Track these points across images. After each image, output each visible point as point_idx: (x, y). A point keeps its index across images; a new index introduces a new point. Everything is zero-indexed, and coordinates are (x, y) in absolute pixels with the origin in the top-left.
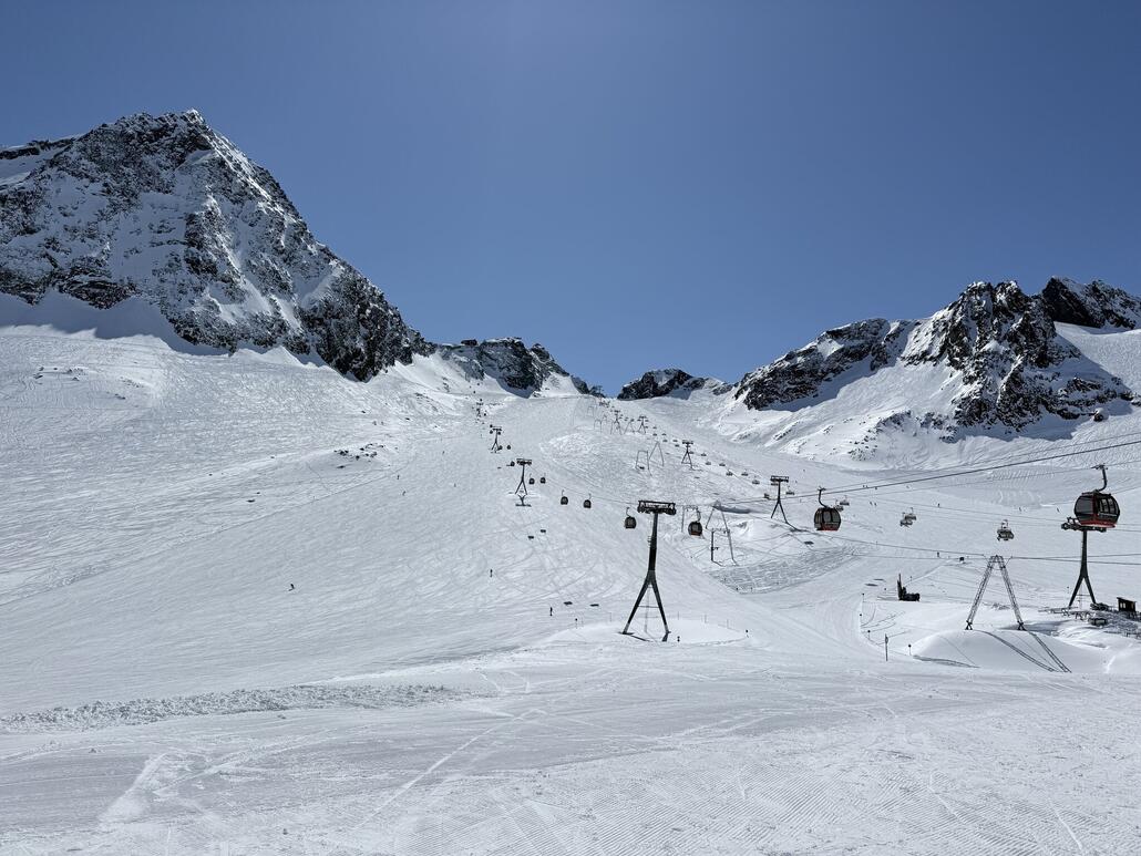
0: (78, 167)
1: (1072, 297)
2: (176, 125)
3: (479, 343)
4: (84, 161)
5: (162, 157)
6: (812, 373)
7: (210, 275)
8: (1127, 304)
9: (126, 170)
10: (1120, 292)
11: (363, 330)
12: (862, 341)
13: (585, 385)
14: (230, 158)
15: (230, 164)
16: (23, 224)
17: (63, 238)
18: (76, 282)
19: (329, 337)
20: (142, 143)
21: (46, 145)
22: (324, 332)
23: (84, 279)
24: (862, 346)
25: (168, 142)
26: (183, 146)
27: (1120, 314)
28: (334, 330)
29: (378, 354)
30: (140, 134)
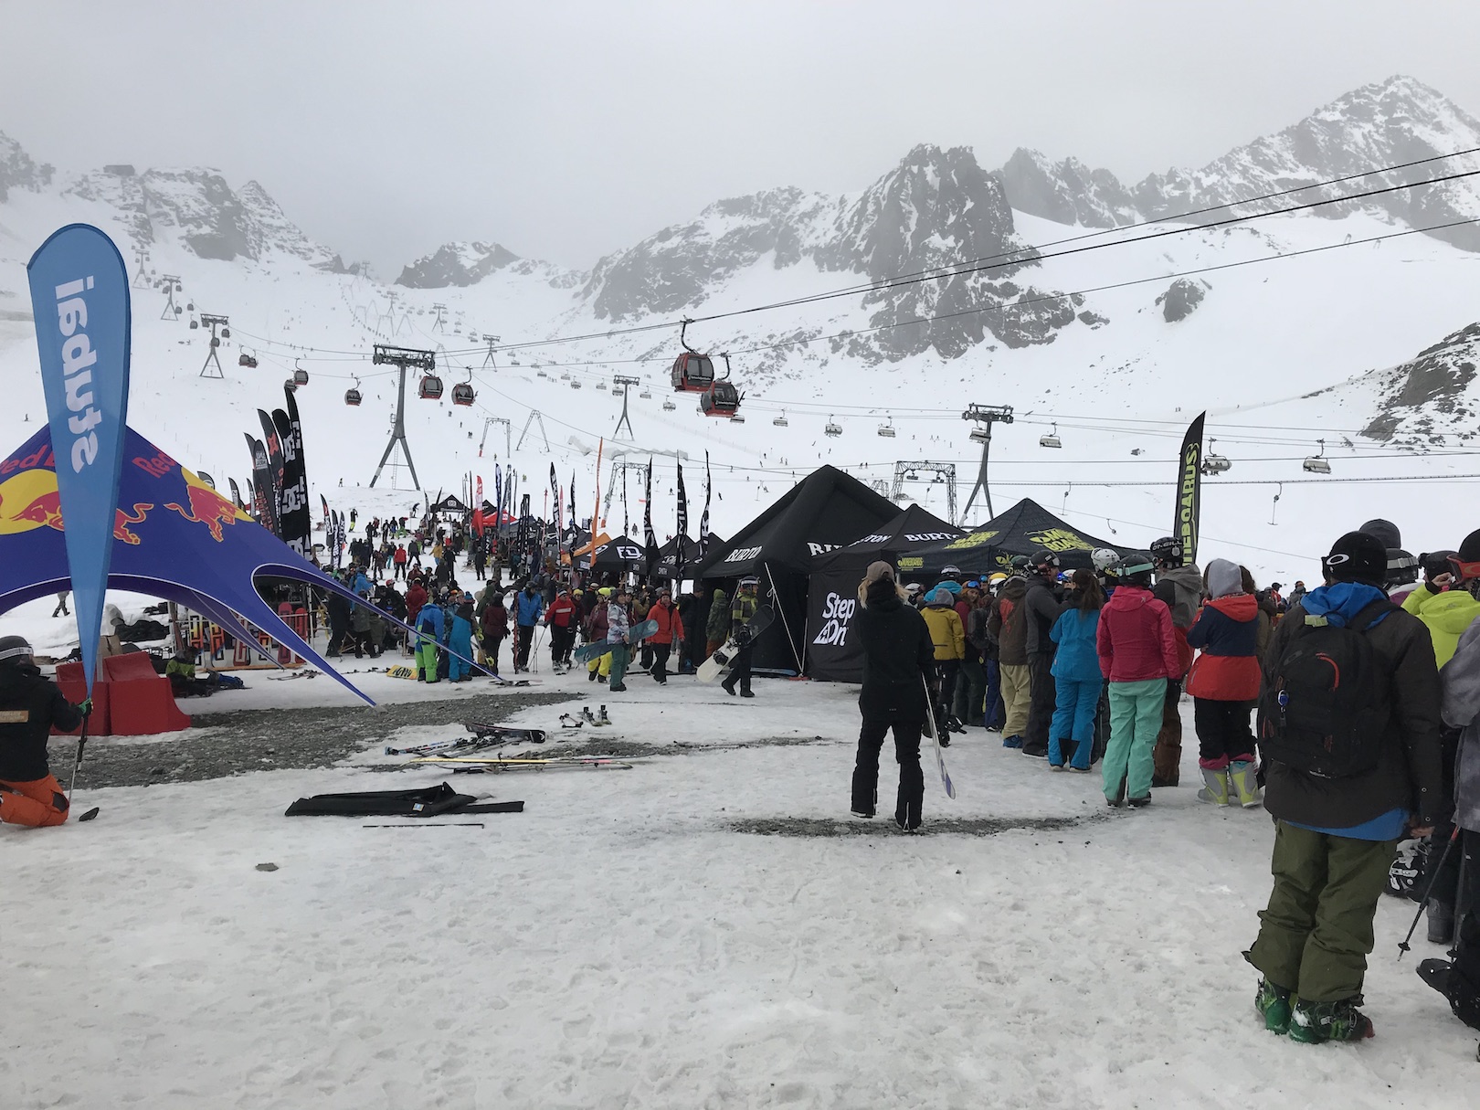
3: (140, 172)
6: (696, 264)
12: (766, 220)
13: (338, 259)
24: (765, 228)
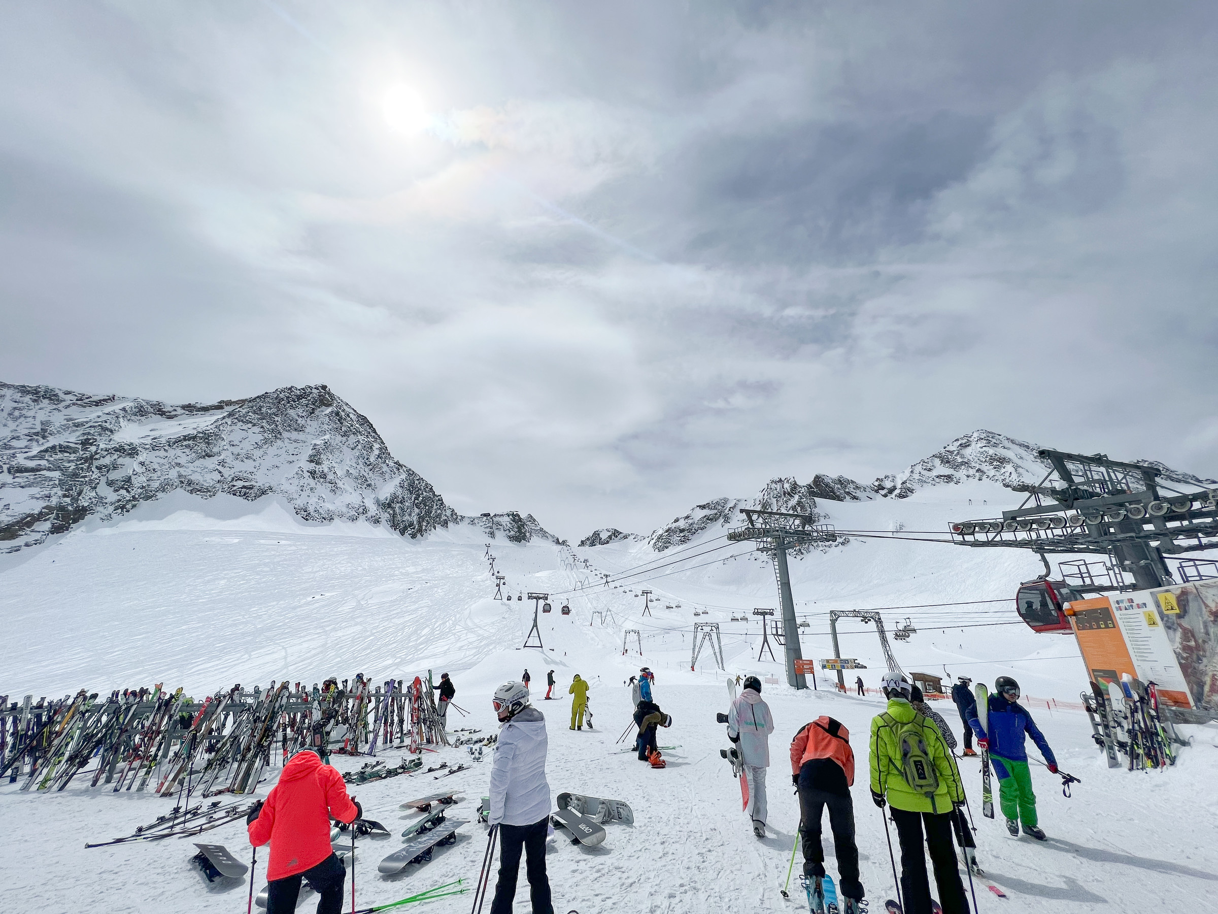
0: (246, 417)
1: (827, 485)
2: (311, 393)
3: (492, 515)
4: (250, 414)
5: (300, 411)
6: (689, 531)
7: (322, 480)
8: (857, 488)
9: (276, 419)
10: (853, 482)
11: (417, 510)
12: (716, 511)
13: (558, 539)
14: (344, 411)
15: (343, 414)
16: (205, 451)
17: (230, 460)
18: (234, 486)
19: (394, 515)
20: (289, 402)
21: (229, 403)
22: (391, 512)
23: (240, 484)
24: (716, 514)
25: (306, 402)
26: (314, 404)
27: (854, 494)
28: (398, 510)
29: (424, 524)
30: (288, 397)
